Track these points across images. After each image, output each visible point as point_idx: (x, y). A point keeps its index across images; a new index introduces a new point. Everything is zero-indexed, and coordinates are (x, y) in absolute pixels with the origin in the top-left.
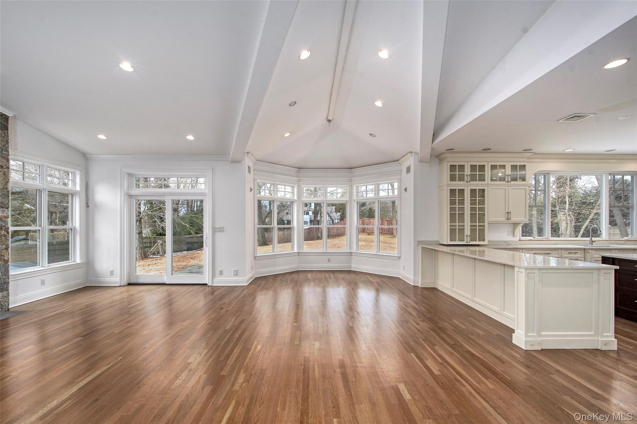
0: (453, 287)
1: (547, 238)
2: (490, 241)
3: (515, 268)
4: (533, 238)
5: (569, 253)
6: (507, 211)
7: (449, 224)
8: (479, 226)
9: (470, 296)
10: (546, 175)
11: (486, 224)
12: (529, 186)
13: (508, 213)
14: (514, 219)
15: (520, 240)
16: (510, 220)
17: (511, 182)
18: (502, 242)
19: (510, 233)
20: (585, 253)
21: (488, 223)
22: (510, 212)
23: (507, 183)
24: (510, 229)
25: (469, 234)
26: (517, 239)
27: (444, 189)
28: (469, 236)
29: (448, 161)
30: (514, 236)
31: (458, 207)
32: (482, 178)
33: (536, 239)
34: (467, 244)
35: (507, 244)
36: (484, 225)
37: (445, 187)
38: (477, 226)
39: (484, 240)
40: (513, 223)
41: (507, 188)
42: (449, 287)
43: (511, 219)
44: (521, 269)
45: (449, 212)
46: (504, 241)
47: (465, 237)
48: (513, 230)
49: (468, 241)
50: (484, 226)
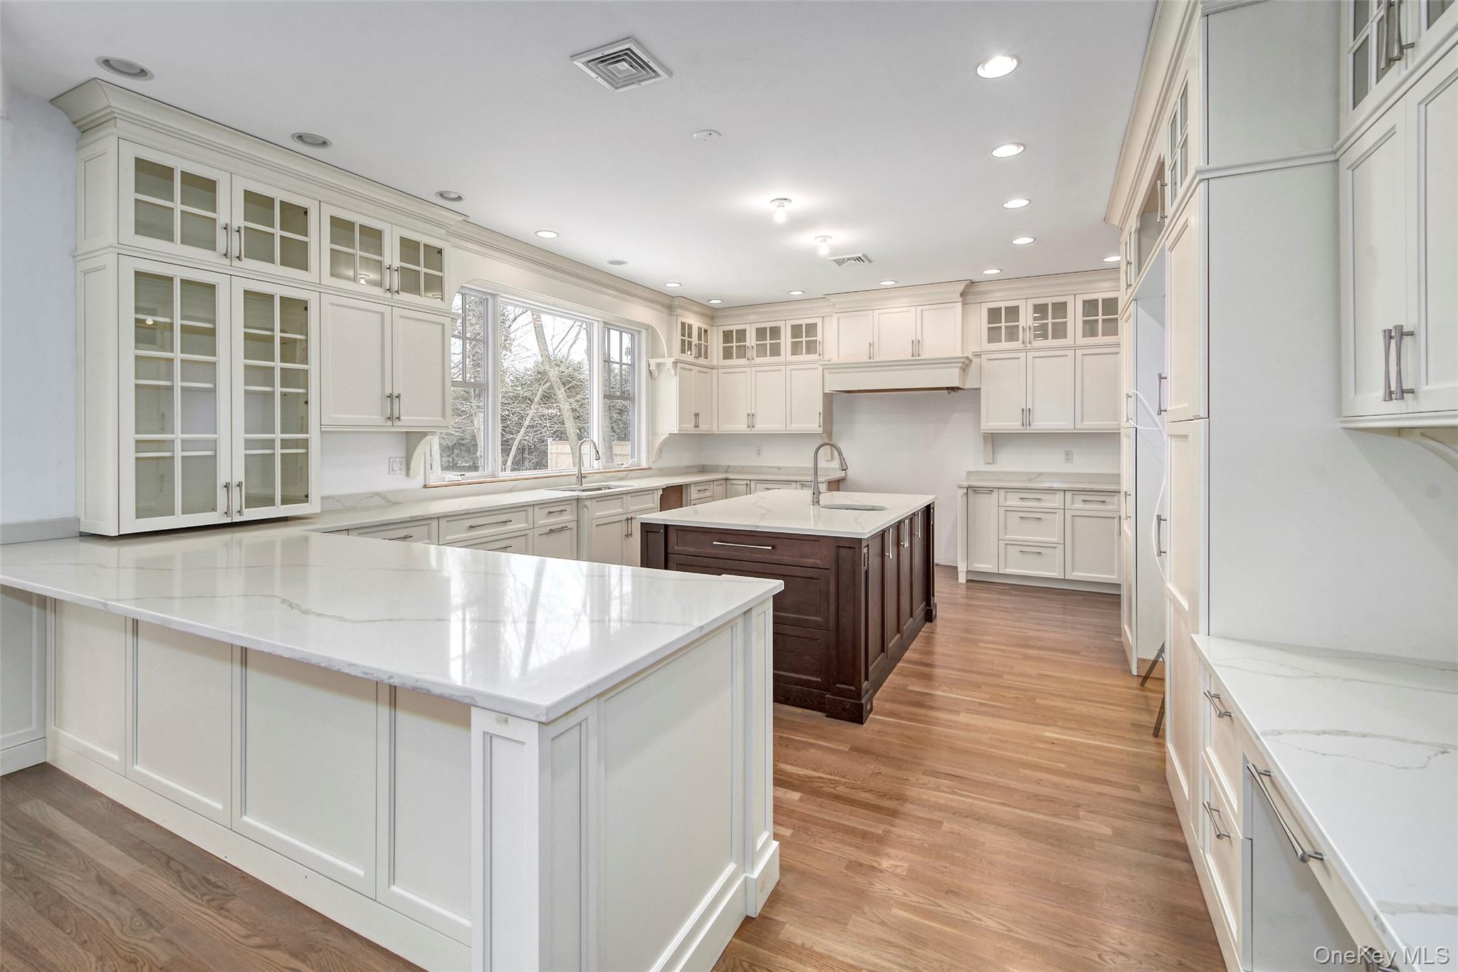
0: (135, 759)
1: (493, 476)
2: (327, 498)
3: (475, 713)
4: (460, 478)
5: (550, 512)
6: (388, 391)
7: (129, 436)
8: (285, 444)
9: (220, 807)
10: (489, 297)
11: (314, 435)
12: (452, 318)
13: (390, 396)
14: (410, 420)
15: (425, 486)
16: (397, 423)
17: (401, 293)
18: (371, 497)
19: (396, 467)
20: (580, 509)
21: (322, 432)
22: (398, 397)
23: (389, 295)
24: (396, 451)
25: (240, 476)
26: (417, 482)
27: (103, 268)
28: (239, 485)
29: (123, 134)
30: (408, 474)
31: (182, 361)
32: (296, 256)
33: (468, 478)
34: (228, 520)
35: (389, 501)
36: (307, 440)
37: (109, 259)
38: (278, 444)
39: (307, 496)
40: (407, 432)
41: (387, 310)
42: (116, 758)
43: (402, 417)
44: (510, 719)
45: (129, 382)
46: (376, 494)
47: (221, 494)
48: (404, 455)
49: (236, 507)
50: (305, 444)
